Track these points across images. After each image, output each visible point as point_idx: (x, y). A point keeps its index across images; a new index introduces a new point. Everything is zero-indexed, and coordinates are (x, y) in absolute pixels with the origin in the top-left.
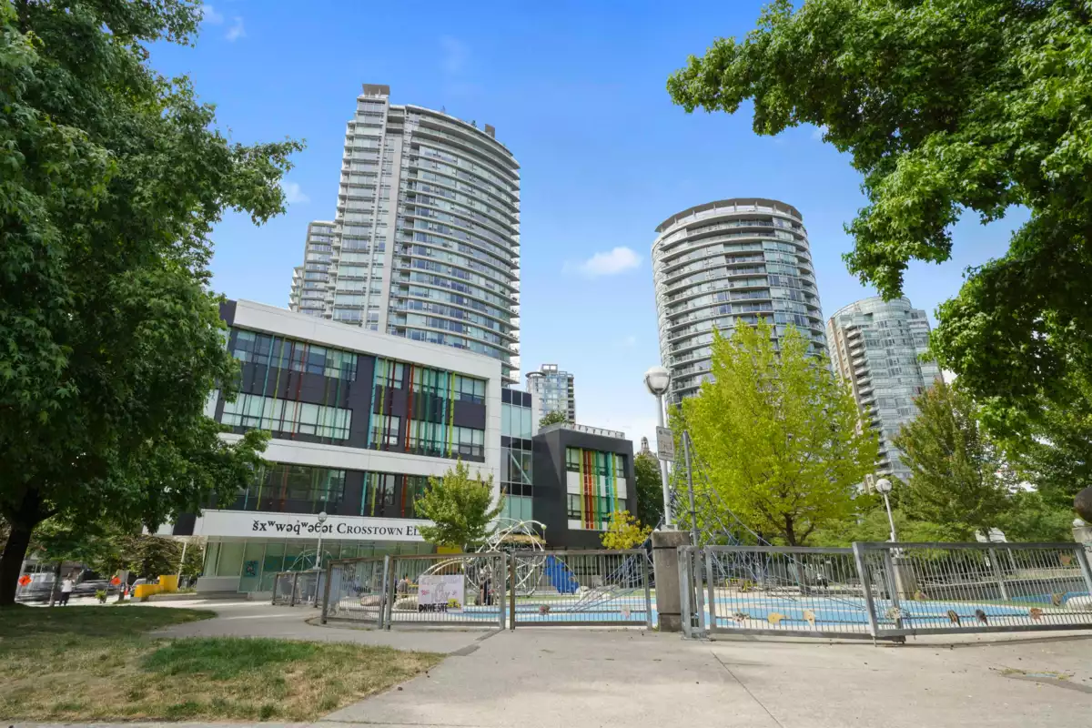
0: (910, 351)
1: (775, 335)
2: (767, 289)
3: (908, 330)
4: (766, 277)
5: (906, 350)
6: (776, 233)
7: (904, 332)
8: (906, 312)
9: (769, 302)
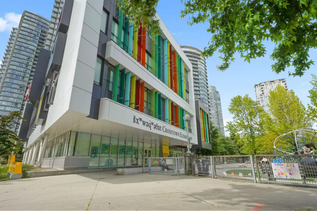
0: (216, 101)
1: (199, 89)
2: (198, 75)
3: (216, 96)
4: (198, 72)
5: (215, 101)
6: (201, 60)
7: (215, 96)
8: (216, 91)
9: (198, 79)
